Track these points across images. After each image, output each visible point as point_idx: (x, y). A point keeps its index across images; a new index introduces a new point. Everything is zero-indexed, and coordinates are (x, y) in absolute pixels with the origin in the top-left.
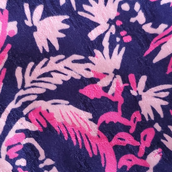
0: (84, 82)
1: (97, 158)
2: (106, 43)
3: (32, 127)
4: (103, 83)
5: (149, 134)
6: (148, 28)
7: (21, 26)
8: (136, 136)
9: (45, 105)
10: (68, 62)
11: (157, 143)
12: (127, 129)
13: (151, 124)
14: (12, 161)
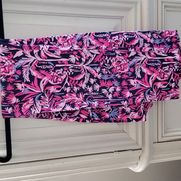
0: (83, 82)
1: (74, 77)
2: (86, 87)
3: (82, 72)
4: (82, 84)
5: (72, 86)
6: (85, 94)
7: (95, 78)
8: (73, 84)
9: (84, 75)
10: (87, 81)
11: (70, 86)
12: (74, 83)
13: (73, 87)
14: (80, 67)
